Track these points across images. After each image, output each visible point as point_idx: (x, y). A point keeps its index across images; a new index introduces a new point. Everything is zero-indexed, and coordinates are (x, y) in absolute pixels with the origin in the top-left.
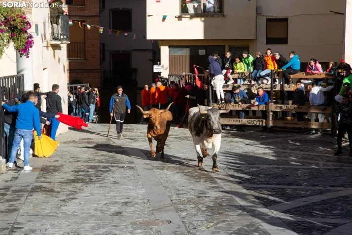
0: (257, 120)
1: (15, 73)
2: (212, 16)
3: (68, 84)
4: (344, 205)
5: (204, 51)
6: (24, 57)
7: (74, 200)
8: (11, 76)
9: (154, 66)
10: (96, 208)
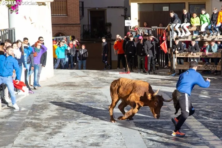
0: (212, 66)
1: (7, 27)
3: (53, 36)
5: (168, 7)
6: (14, 13)
7: (58, 134)
8: (4, 30)
9: (125, 21)
10: (77, 140)
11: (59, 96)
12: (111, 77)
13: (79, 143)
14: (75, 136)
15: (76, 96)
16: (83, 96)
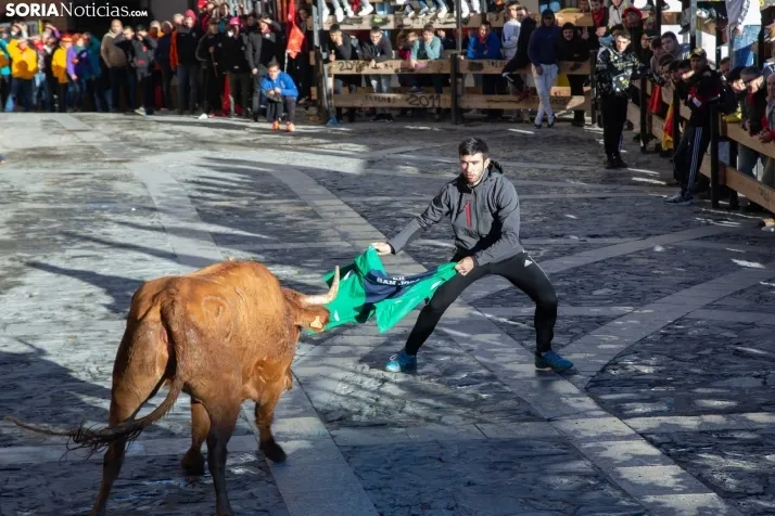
0: (428, 96)
4: (618, 277)
7: (16, 289)
10: (67, 304)
11: (12, 187)
12: (156, 131)
13: (74, 312)
14: (60, 293)
15: (62, 184)
16: (79, 185)
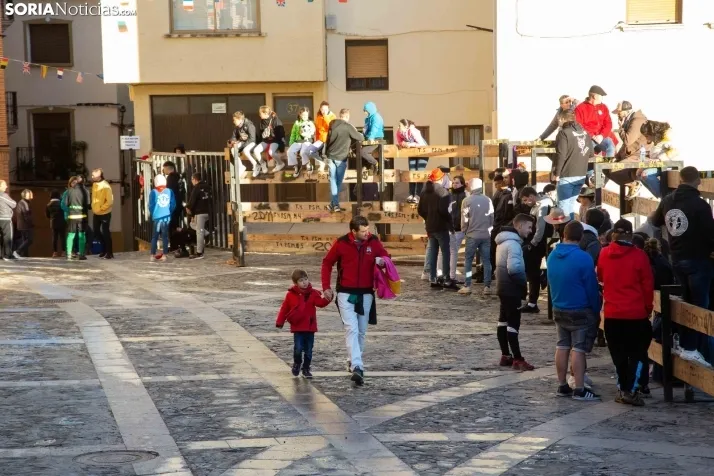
2: (238, 35)
5: (223, 105)
